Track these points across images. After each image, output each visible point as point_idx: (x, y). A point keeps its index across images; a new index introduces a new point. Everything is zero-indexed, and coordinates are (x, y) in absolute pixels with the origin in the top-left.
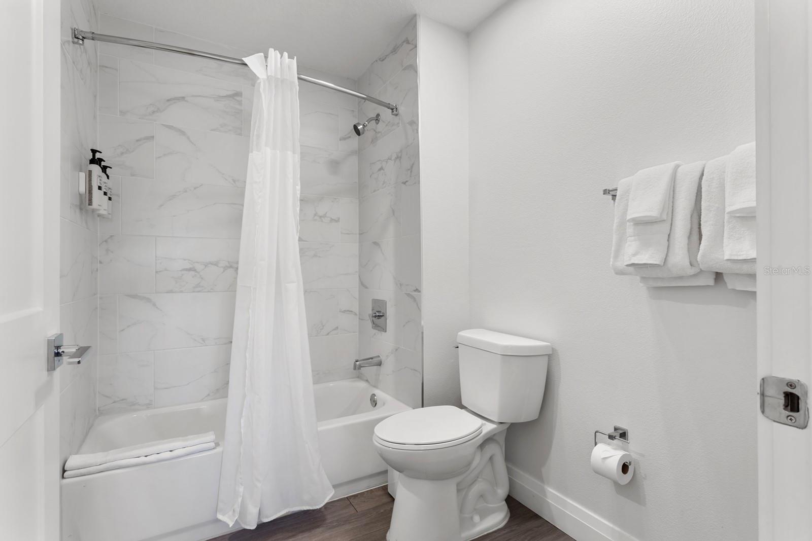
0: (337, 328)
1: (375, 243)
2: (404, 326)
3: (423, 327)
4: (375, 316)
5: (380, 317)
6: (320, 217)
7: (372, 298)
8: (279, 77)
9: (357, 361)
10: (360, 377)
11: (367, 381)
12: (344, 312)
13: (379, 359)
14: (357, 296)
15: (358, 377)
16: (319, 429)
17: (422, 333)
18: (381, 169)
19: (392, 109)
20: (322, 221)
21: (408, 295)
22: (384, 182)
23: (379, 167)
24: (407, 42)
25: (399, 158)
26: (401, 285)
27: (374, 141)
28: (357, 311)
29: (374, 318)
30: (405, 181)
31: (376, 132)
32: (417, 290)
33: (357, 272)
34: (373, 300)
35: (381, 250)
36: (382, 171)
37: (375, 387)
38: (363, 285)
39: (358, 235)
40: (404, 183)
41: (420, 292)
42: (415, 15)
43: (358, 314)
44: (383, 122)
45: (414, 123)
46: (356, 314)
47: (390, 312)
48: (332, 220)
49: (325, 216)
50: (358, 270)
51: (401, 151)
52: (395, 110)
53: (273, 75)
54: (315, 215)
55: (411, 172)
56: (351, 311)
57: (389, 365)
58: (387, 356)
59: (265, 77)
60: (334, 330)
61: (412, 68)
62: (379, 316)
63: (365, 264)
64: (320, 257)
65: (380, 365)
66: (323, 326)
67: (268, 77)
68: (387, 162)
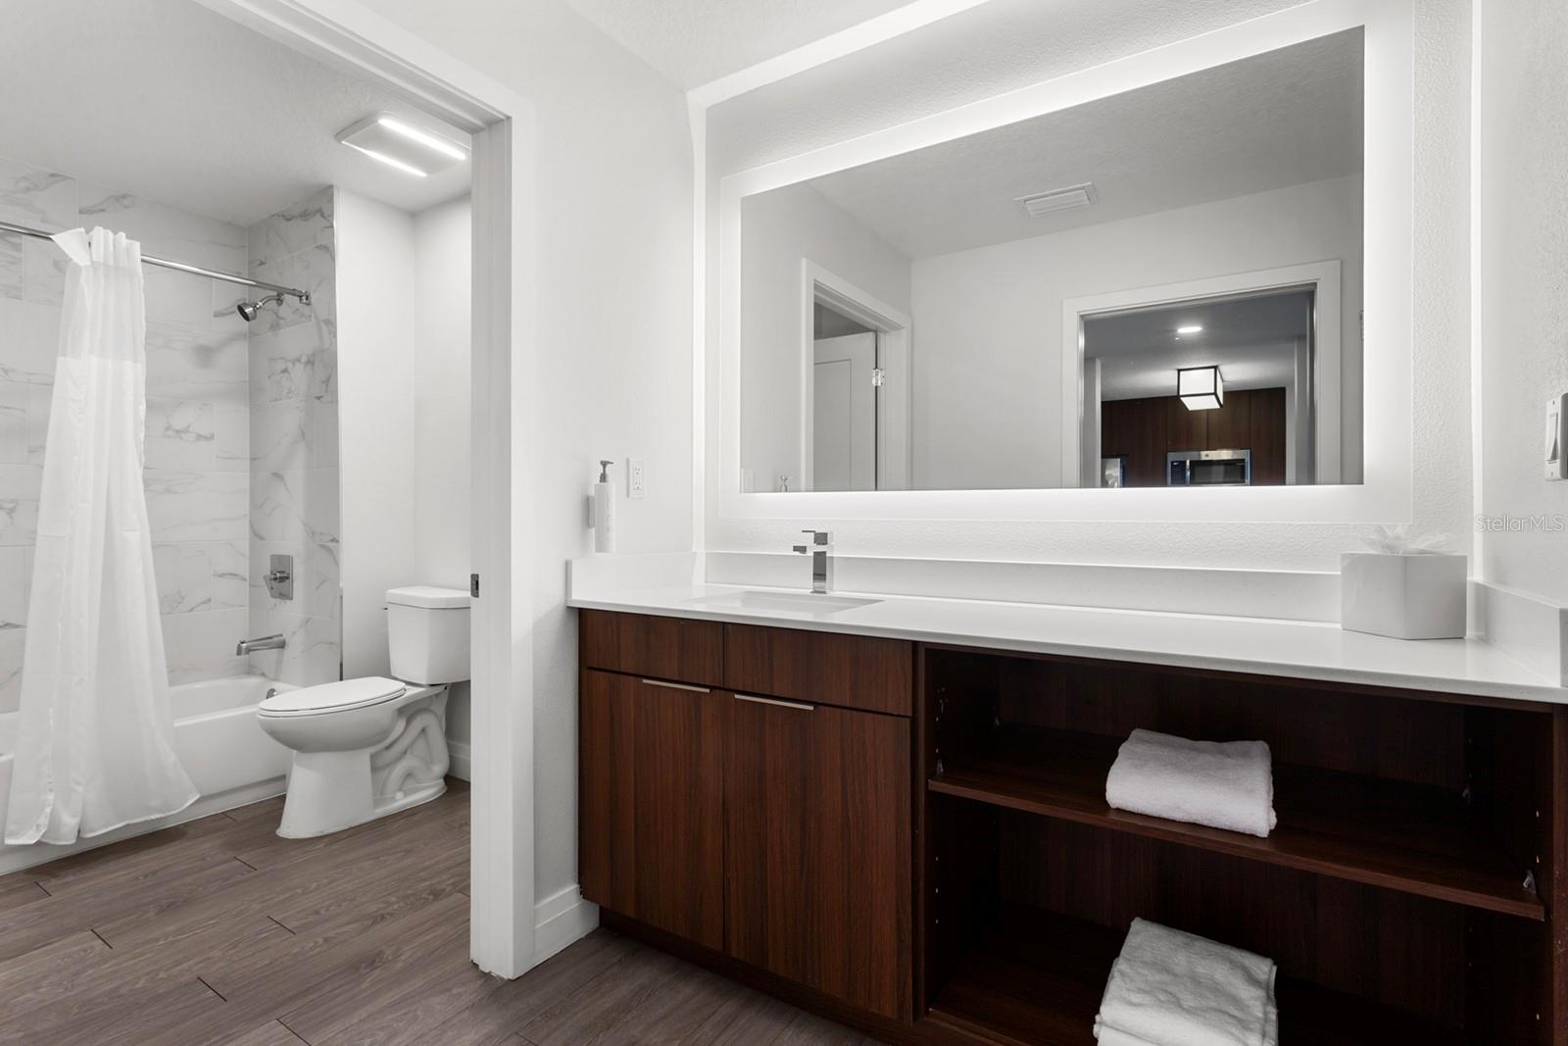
0: (209, 600)
1: (276, 475)
2: (318, 588)
3: (342, 590)
4: (276, 579)
5: (283, 579)
6: (178, 432)
7: (272, 553)
8: (111, 263)
9: (243, 643)
10: (250, 670)
11: (263, 675)
12: (223, 575)
13: (281, 638)
14: (247, 552)
15: (248, 673)
16: (176, 725)
17: (341, 597)
18: (285, 371)
19: (300, 297)
20: (181, 438)
21: (322, 546)
22: (290, 391)
23: (284, 367)
24: (320, 212)
25: (310, 362)
26: (313, 533)
27: (275, 327)
28: (247, 575)
29: (273, 582)
30: (318, 395)
31: (278, 316)
32: (335, 540)
33: (246, 515)
34: (273, 557)
35: (285, 485)
36: (286, 374)
37: (276, 680)
38: (256, 535)
39: (248, 461)
40: (319, 398)
41: (337, 542)
42: (331, 187)
43: (248, 578)
44: (288, 305)
45: (331, 323)
46: (244, 579)
47: (298, 572)
48: (199, 437)
49: (186, 431)
50: (248, 512)
51: (313, 355)
52: (304, 298)
53: (102, 260)
54: (168, 429)
55: (327, 385)
56: (236, 575)
57: (296, 644)
58: (294, 633)
59: (89, 263)
60: (204, 603)
61: (328, 250)
62: (281, 579)
63: (259, 504)
64: (176, 493)
65: (283, 647)
66: (183, 598)
67: (92, 262)
68: (294, 364)
